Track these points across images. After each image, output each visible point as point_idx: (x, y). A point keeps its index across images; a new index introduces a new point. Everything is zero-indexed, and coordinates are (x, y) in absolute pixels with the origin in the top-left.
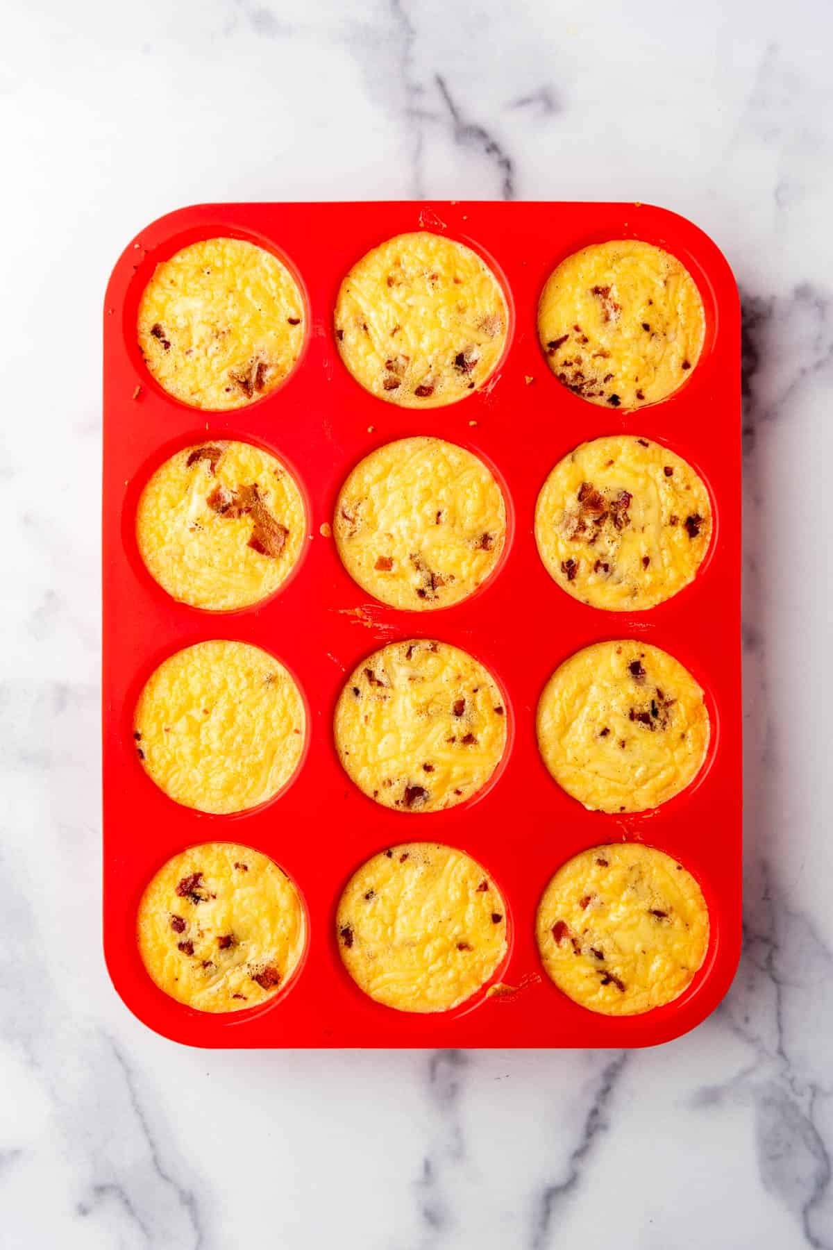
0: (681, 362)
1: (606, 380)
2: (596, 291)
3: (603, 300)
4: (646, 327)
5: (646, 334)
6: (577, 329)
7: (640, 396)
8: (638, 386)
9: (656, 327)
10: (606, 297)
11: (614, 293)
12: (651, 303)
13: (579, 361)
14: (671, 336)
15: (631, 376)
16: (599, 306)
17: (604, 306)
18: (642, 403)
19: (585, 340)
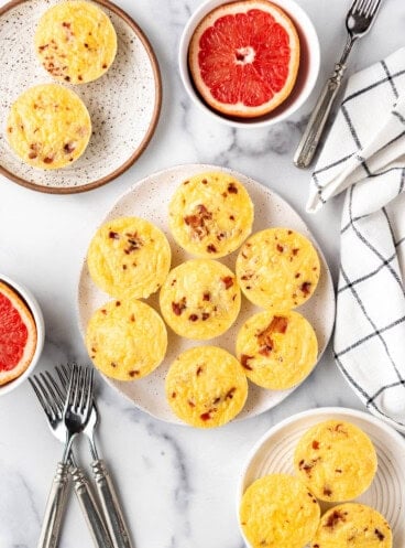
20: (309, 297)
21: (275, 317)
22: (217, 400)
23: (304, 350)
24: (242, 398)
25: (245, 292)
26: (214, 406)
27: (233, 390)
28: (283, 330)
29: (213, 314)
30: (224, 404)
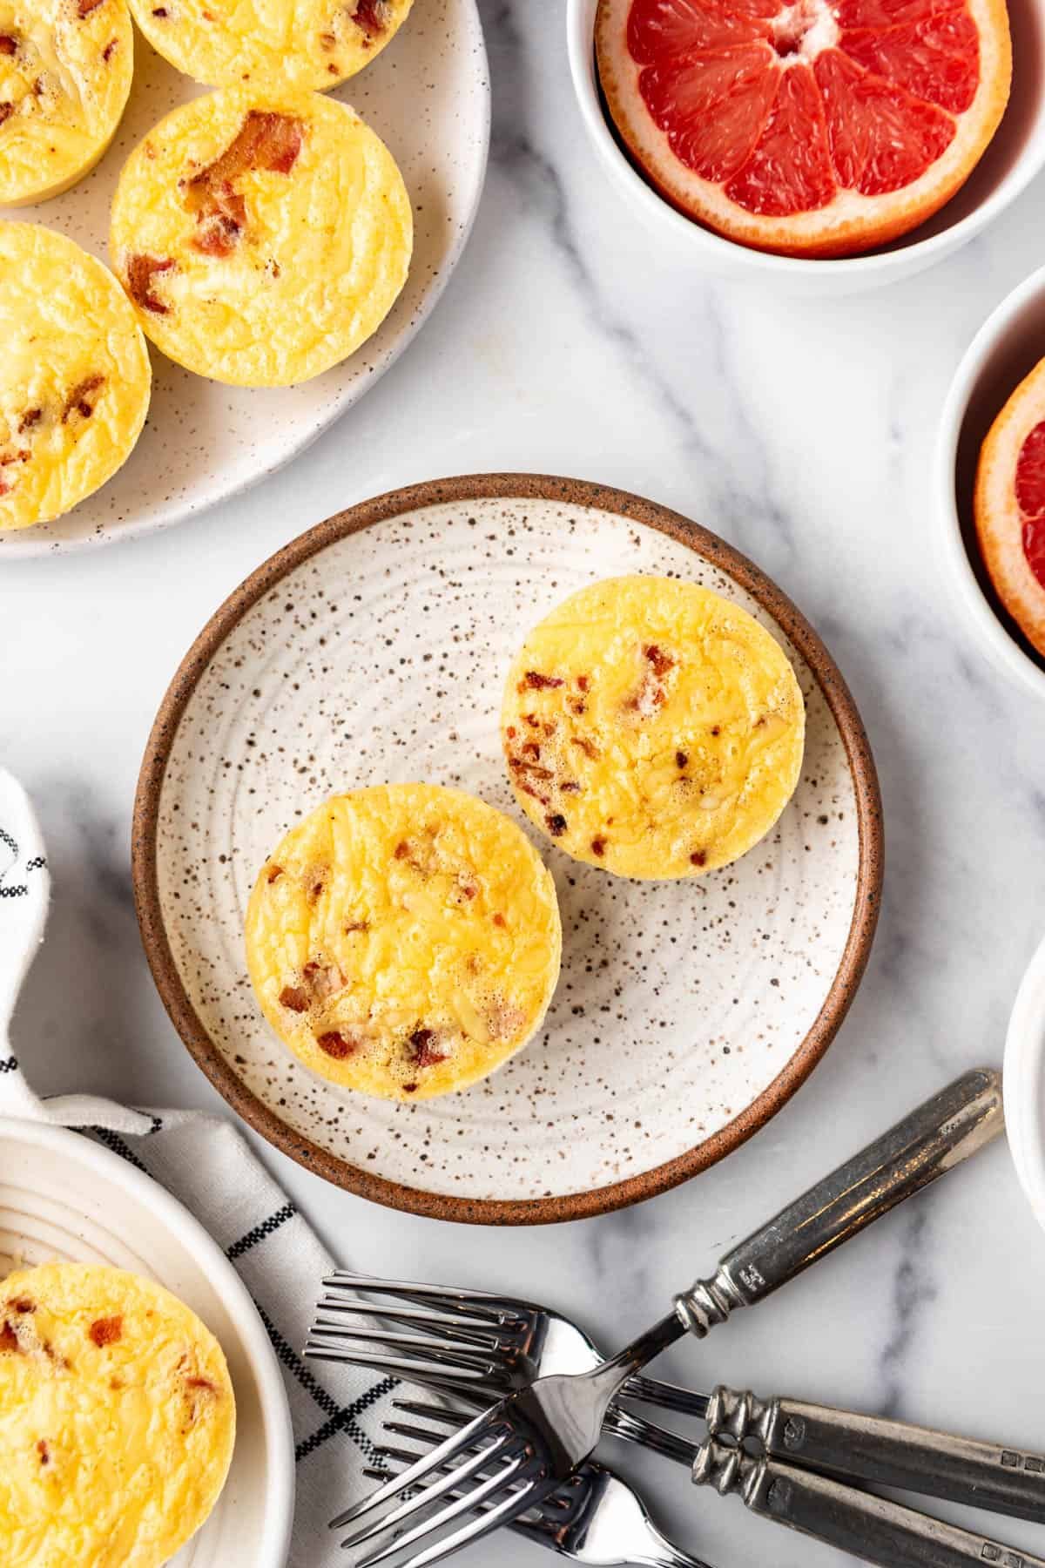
0: (695, 850)
1: (565, 786)
2: (652, 653)
3: (650, 674)
4: (682, 760)
5: (673, 770)
6: (582, 683)
7: (598, 847)
8: (605, 830)
9: (695, 771)
10: (658, 672)
11: (672, 675)
12: (715, 733)
13: (549, 731)
14: (708, 802)
15: (605, 809)
16: (638, 678)
17: (645, 683)
18: (593, 861)
19: (580, 709)
20: (379, 45)
21: (254, 115)
22: (33, 418)
23: (360, 236)
24: (125, 418)
25: (150, 29)
26: (20, 442)
27: (94, 383)
28: (284, 162)
29: (28, 103)
30: (58, 436)
